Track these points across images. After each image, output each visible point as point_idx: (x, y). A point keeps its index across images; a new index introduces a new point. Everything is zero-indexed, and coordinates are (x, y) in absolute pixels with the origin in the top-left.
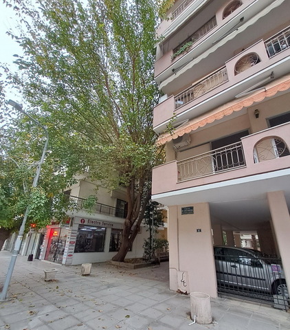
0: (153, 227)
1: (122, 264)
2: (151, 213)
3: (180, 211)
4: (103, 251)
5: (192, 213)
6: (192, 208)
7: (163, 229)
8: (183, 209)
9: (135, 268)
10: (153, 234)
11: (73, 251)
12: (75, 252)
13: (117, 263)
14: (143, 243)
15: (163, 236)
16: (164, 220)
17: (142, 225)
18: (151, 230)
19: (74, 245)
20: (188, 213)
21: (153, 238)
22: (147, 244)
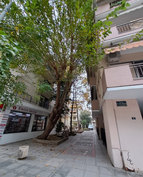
1: (46, 141)
3: (116, 104)
4: (27, 131)
6: (125, 102)
8: (117, 102)
9: (58, 145)
11: (3, 132)
12: (5, 133)
13: (43, 141)
19: (4, 127)
20: (122, 105)
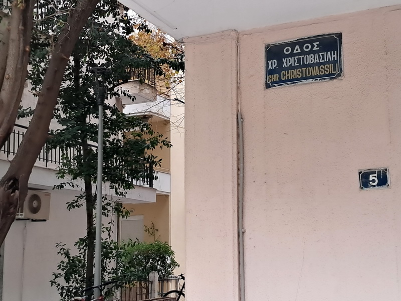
0: (104, 189)
2: (92, 120)
3: (258, 65)
5: (334, 72)
6: (332, 43)
7: (152, 199)
8: (274, 52)
10: (103, 221)
14: (54, 262)
15: (152, 230)
16: (156, 152)
17: (36, 178)
18: (91, 200)
21: (101, 237)
22: (71, 268)
